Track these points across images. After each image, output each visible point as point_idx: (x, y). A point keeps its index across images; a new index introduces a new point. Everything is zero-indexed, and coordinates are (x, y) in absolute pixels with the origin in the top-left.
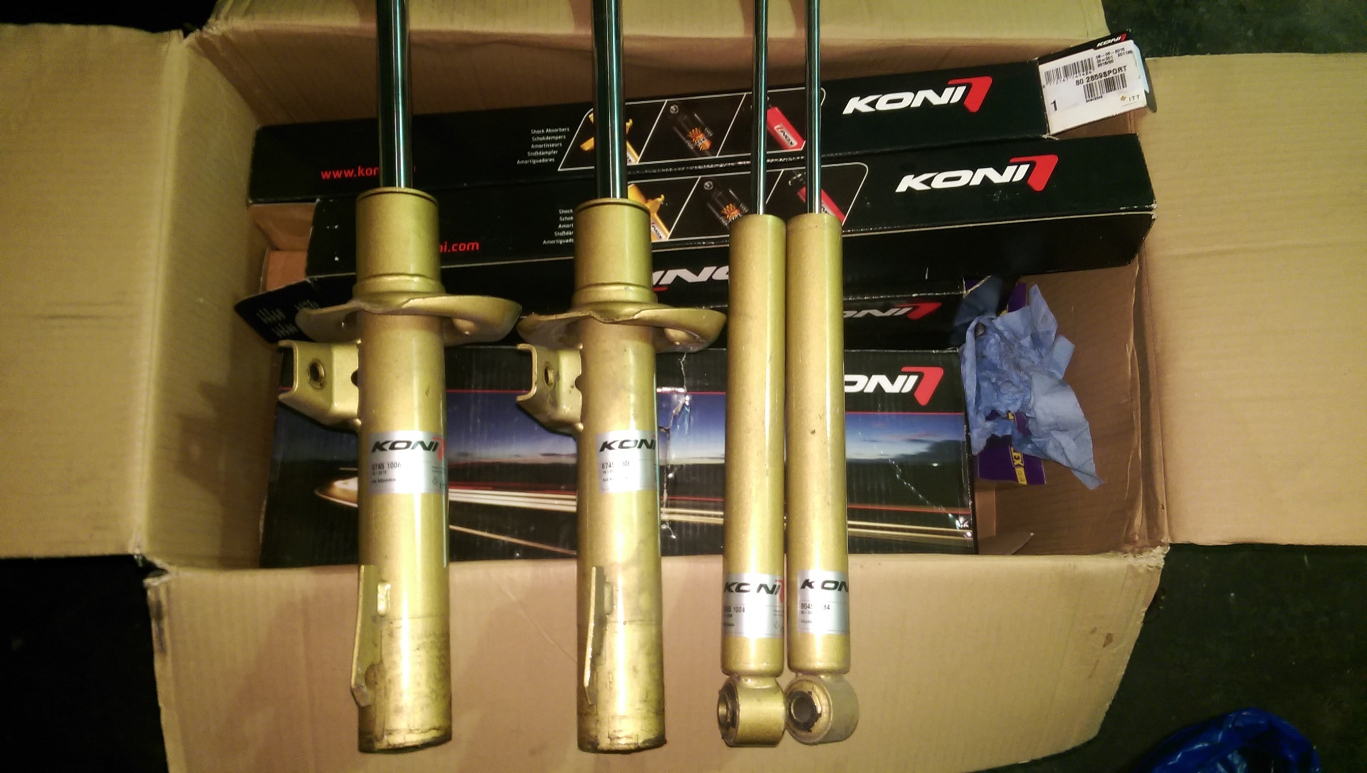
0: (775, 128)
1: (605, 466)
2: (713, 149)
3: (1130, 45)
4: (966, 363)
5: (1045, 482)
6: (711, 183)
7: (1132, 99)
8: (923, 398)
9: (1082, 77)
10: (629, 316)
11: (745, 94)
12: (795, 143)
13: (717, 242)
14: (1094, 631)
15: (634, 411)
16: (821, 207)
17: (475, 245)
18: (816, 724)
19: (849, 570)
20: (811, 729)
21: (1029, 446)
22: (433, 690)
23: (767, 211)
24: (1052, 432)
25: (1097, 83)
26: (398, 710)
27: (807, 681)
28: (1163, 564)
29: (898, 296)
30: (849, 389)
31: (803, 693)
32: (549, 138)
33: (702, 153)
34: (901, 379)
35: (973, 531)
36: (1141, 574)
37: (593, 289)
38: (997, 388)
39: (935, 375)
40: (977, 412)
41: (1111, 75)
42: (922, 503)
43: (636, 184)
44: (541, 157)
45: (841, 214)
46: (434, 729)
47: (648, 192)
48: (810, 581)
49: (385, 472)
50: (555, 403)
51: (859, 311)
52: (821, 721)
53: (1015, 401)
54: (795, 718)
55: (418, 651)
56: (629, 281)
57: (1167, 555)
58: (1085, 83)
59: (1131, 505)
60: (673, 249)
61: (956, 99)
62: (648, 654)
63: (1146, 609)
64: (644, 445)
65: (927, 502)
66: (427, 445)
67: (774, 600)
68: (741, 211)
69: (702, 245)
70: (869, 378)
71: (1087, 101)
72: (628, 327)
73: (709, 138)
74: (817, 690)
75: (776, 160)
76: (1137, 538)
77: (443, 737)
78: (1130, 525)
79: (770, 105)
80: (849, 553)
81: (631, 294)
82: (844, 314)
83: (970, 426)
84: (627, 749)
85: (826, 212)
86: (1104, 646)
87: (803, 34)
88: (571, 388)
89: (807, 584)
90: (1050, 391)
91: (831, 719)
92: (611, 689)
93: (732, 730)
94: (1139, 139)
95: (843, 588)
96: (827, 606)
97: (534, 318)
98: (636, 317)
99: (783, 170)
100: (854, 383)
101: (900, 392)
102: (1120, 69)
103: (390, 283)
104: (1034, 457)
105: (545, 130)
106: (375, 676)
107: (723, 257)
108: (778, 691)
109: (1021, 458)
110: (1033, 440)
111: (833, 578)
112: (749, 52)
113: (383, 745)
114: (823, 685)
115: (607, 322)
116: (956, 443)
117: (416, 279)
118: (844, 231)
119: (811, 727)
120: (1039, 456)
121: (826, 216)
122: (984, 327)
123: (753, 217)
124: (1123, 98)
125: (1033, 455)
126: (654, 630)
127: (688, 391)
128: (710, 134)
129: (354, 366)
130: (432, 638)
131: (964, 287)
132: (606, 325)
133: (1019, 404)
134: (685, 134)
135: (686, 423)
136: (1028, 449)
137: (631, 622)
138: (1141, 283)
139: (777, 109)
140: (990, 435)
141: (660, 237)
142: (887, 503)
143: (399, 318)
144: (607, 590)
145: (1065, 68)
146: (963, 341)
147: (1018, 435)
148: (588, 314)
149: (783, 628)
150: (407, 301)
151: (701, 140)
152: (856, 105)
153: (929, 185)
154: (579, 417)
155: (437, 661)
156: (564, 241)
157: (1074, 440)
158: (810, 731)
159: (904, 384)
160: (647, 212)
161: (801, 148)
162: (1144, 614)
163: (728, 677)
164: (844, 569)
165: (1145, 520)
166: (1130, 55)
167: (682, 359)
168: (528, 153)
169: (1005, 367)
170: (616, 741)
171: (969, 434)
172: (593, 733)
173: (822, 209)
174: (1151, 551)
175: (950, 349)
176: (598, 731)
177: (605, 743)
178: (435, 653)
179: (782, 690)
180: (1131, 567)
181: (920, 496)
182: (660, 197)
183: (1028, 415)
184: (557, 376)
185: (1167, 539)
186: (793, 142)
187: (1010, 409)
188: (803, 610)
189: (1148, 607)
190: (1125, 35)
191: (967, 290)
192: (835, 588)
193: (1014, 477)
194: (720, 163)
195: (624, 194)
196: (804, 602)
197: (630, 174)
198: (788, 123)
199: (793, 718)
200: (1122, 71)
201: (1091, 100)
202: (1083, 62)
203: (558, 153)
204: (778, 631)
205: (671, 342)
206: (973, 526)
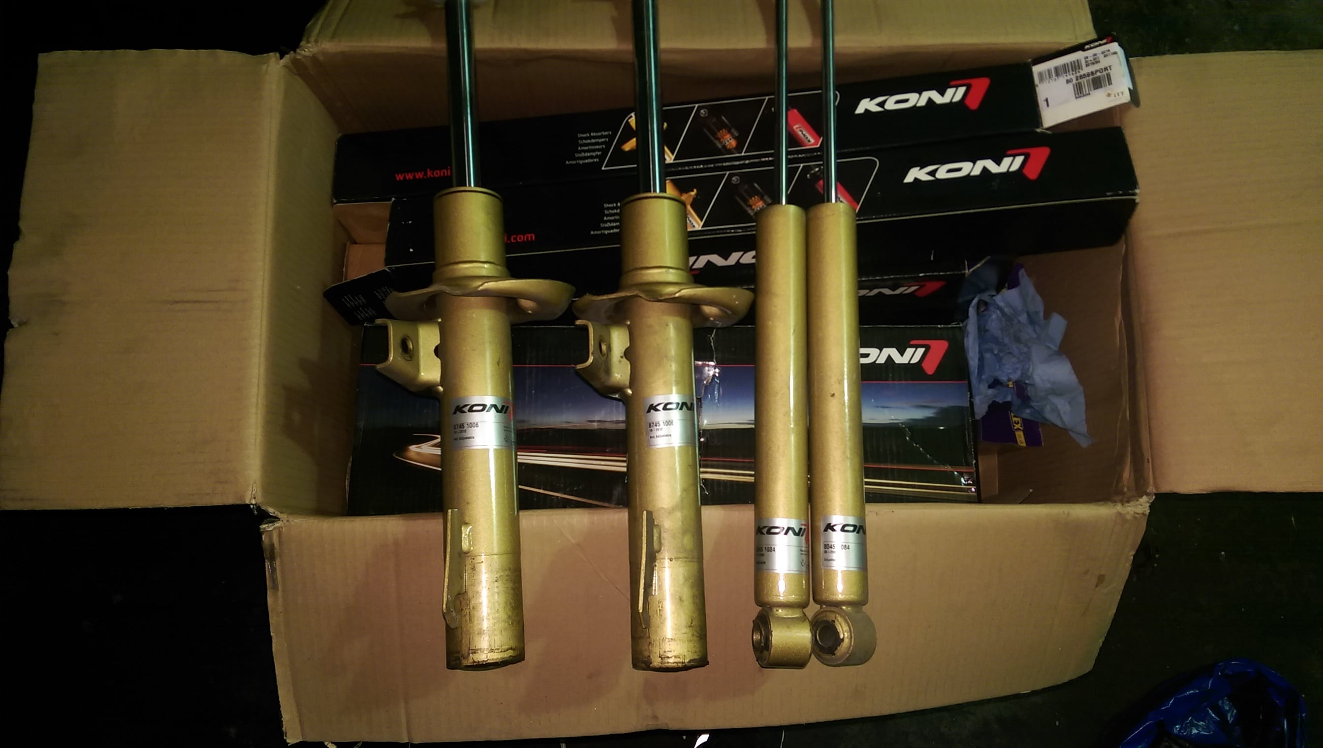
0: (795, 127)
1: (652, 425)
2: (739, 148)
3: (1115, 47)
4: (969, 335)
5: (1043, 444)
6: (738, 178)
7: (1117, 96)
8: (930, 368)
9: (1072, 76)
10: (671, 295)
11: (767, 98)
12: (812, 141)
13: (744, 230)
14: (1086, 573)
15: (676, 377)
16: (836, 197)
17: (531, 237)
18: (839, 648)
19: (866, 518)
20: (835, 652)
21: (1028, 411)
22: (509, 616)
23: (789, 202)
24: (1050, 397)
25: (1085, 81)
26: (480, 633)
27: (830, 611)
28: (1149, 511)
29: (906, 276)
30: (863, 361)
31: (827, 622)
32: (593, 141)
33: (729, 152)
34: (909, 351)
35: (977, 487)
36: (1128, 520)
37: (639, 272)
38: (999, 359)
39: (940, 347)
40: (980, 381)
41: (1098, 74)
42: (931, 463)
43: (672, 181)
44: (587, 158)
45: (855, 203)
46: (511, 649)
47: (682, 187)
48: (832, 525)
49: (465, 431)
50: (608, 371)
51: (871, 290)
52: (843, 646)
53: (1015, 370)
54: (820, 643)
55: (496, 583)
56: (669, 265)
57: (1152, 503)
58: (1074, 81)
59: (1120, 460)
60: (705, 237)
61: (957, 98)
62: (692, 587)
63: (1133, 553)
64: (684, 407)
65: (935, 461)
66: (500, 408)
67: (800, 542)
68: (765, 202)
69: (731, 233)
70: (881, 351)
71: (1076, 98)
72: (669, 304)
73: (735, 138)
74: (840, 619)
75: (796, 156)
76: (1126, 489)
77: (518, 657)
78: (1120, 478)
79: (789, 108)
80: (866, 502)
81: (671, 276)
82: (859, 293)
83: (973, 394)
84: (676, 667)
85: (841, 202)
86: (1096, 586)
87: (819, 43)
88: (621, 359)
89: (830, 527)
90: (1048, 360)
91: (852, 644)
92: (661, 615)
93: (766, 652)
94: (1123, 131)
95: (861, 531)
96: (847, 547)
97: (588, 298)
98: (677, 295)
99: (802, 165)
100: (867, 356)
101: (909, 363)
102: (1106, 69)
103: (465, 269)
104: (1032, 421)
105: (590, 134)
106: (461, 605)
107: (751, 242)
108: (805, 620)
109: (1020, 422)
110: (1033, 404)
111: (851, 523)
112: (771, 61)
113: (469, 662)
114: (844, 615)
115: (652, 300)
116: (961, 409)
117: (486, 266)
118: (857, 218)
119: (835, 651)
120: (1036, 420)
121: (841, 205)
122: (986, 304)
123: (777, 207)
124: (1109, 95)
125: (1032, 419)
126: (695, 566)
127: (717, 363)
128: (736, 134)
129: (437, 341)
130: (507, 573)
131: (967, 267)
132: (650, 303)
133: (1019, 373)
134: (714, 134)
135: (716, 393)
136: (1027, 413)
137: (677, 558)
138: (1127, 261)
139: (795, 111)
140: (991, 402)
141: (694, 226)
142: (898, 463)
143: (473, 299)
144: (655, 531)
145: (1056, 69)
146: (966, 316)
147: (1017, 402)
148: (635, 293)
149: (808, 565)
150: (482, 285)
151: (729, 139)
152: (866, 105)
153: (934, 176)
154: (628, 383)
155: (511, 592)
156: (609, 232)
157: (1069, 403)
158: (834, 654)
159: (912, 355)
160: (683, 204)
161: (817, 144)
162: (1132, 558)
163: (761, 608)
164: (862, 517)
165: (1132, 473)
166: (1115, 56)
167: (711, 336)
168: (576, 154)
169: (1006, 341)
170: (666, 660)
171: (972, 400)
172: (646, 654)
173: (838, 199)
174: (1138, 500)
175: (954, 323)
176: (650, 652)
177: (656, 662)
178: (510, 585)
179: (808, 620)
180: (1119, 514)
181: (928, 456)
182: (693, 191)
183: (1027, 382)
184: (609, 348)
185: (1151, 489)
186: (811, 140)
187: (1012, 377)
188: (826, 550)
189: (1136, 550)
190: (1110, 38)
191: (969, 269)
192: (853, 531)
193: (1014, 439)
194: (746, 160)
195: (663, 189)
196: (827, 543)
197: (667, 171)
198: (806, 123)
199: (819, 643)
200: (1108, 70)
201: (1080, 97)
202: (1073, 63)
203: (602, 154)
204: (804, 568)
205: (706, 318)
206: (977, 483)
